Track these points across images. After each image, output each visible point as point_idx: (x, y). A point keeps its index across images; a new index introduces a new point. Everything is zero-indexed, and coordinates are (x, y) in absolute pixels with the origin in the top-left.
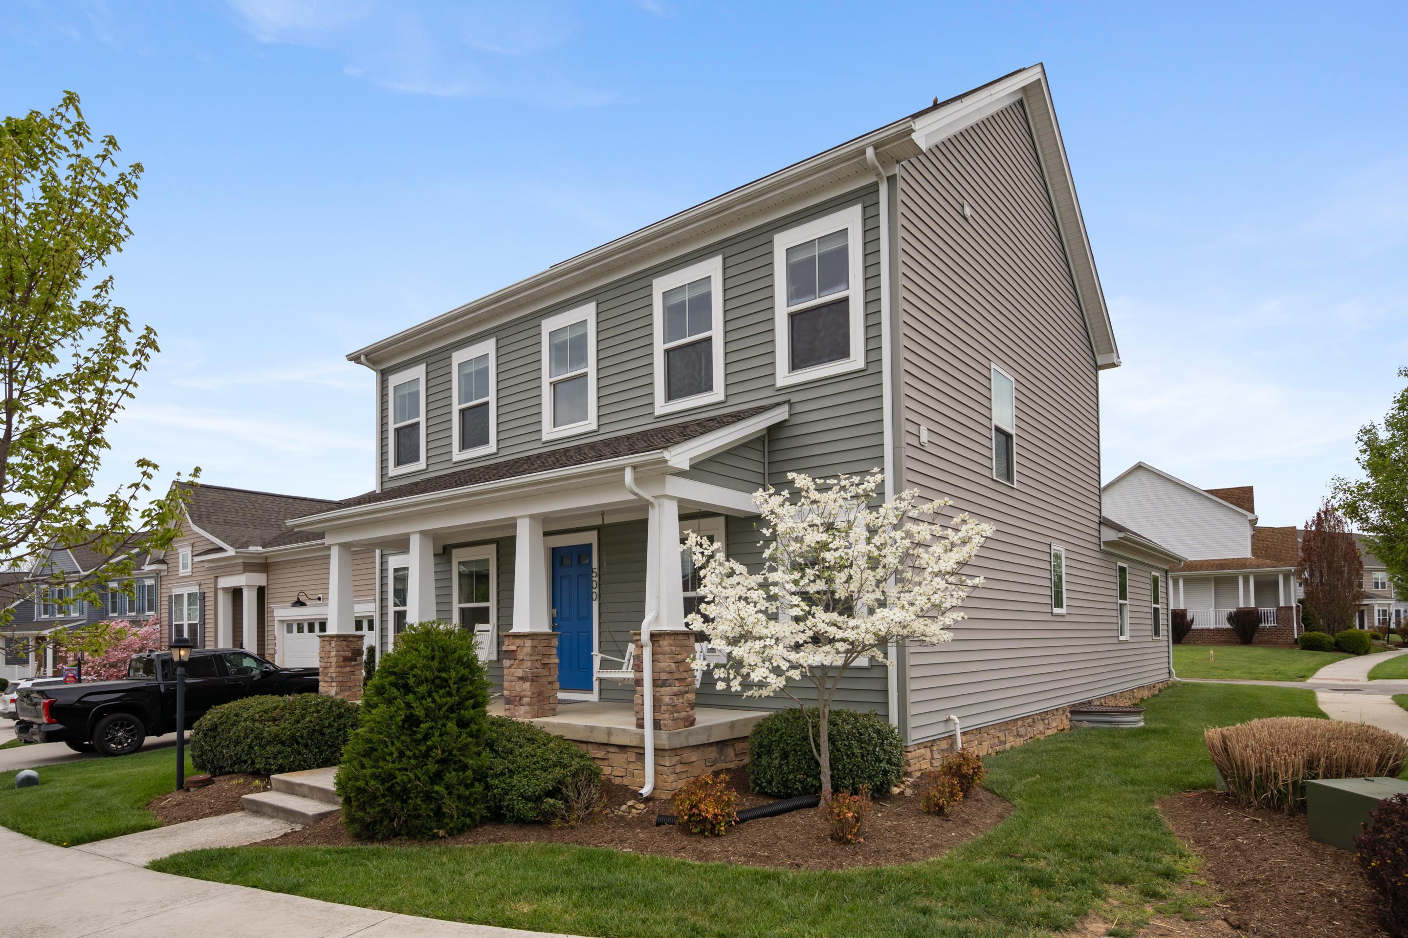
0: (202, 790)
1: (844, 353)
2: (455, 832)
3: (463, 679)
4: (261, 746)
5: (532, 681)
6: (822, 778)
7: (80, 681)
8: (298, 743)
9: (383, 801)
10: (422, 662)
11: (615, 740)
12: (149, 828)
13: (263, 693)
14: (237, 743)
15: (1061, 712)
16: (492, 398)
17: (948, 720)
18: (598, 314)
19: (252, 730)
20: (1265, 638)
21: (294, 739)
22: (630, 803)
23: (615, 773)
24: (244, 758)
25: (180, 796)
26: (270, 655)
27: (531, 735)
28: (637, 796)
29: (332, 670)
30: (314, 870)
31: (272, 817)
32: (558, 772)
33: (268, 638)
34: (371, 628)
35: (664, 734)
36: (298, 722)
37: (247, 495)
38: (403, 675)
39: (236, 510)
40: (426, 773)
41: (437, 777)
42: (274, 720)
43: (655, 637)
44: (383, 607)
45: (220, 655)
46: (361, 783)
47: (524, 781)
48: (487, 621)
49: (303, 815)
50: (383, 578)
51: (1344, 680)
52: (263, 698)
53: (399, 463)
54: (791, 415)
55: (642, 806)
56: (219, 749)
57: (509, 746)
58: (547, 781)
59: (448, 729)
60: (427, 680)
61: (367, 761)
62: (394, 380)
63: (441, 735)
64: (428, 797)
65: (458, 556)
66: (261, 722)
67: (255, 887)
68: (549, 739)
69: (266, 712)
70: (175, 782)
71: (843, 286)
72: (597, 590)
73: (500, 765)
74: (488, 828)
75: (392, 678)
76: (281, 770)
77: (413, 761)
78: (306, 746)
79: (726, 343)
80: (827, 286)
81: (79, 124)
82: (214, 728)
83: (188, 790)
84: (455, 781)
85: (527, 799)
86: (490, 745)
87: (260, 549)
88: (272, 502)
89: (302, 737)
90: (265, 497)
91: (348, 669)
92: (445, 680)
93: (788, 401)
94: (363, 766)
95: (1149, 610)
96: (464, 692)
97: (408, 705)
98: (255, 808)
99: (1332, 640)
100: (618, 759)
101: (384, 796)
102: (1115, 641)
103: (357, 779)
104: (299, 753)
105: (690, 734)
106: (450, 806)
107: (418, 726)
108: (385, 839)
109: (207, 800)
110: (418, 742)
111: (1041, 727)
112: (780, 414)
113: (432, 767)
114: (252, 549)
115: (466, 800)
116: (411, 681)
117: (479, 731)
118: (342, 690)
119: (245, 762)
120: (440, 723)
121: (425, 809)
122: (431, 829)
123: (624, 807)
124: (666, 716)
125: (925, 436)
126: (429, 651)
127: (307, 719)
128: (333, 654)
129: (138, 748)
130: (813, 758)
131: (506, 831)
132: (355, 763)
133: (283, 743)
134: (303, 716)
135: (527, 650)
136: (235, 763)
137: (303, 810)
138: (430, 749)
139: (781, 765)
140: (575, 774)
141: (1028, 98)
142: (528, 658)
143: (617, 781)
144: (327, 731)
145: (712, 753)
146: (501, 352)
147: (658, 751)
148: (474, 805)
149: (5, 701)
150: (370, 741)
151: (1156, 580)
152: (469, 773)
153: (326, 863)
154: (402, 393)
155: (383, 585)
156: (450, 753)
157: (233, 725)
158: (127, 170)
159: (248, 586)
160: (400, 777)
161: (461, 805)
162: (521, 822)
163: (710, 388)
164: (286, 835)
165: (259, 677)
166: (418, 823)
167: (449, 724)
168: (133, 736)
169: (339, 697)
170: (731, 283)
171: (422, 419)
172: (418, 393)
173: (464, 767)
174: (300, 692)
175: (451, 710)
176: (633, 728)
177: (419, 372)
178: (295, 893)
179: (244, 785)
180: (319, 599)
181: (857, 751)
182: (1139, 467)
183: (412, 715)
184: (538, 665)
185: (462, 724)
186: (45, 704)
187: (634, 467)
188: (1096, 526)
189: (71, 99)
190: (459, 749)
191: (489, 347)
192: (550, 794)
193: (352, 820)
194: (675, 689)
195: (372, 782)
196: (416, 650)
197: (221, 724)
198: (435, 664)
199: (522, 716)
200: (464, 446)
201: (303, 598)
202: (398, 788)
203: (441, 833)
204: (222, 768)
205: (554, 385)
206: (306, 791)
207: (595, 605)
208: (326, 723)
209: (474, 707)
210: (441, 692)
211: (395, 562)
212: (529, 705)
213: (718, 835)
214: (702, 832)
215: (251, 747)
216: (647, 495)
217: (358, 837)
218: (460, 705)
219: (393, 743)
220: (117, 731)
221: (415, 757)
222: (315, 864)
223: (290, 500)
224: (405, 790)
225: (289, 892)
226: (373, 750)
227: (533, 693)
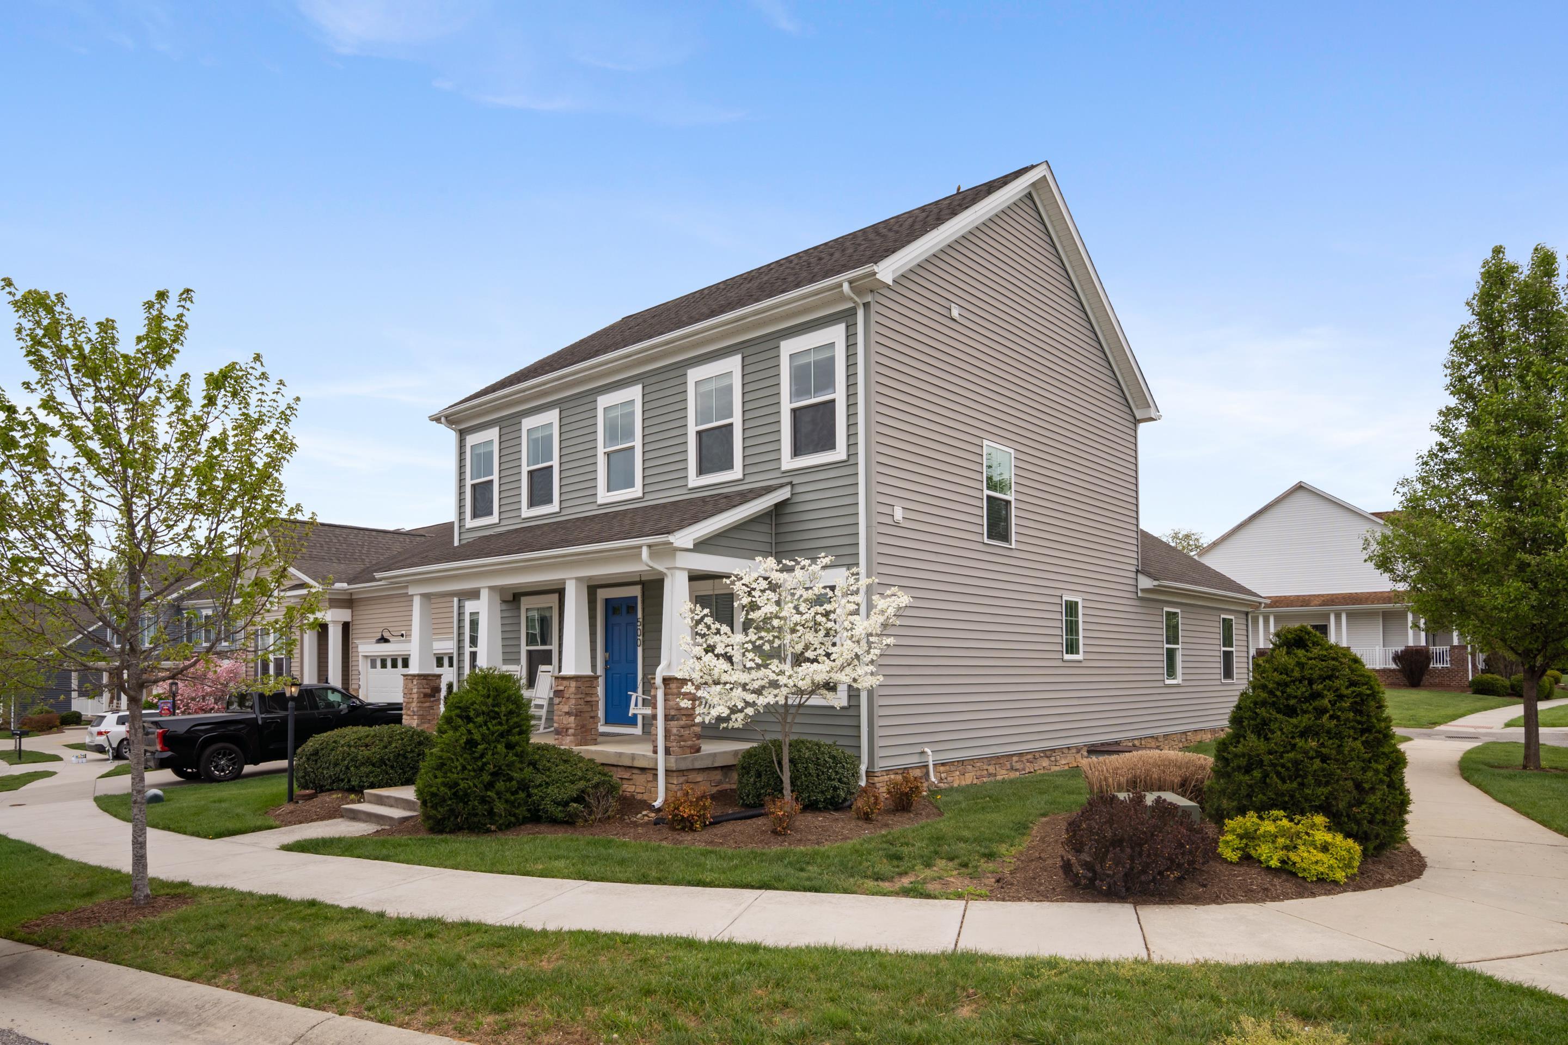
0: (311, 802)
1: (832, 446)
2: (503, 827)
3: (511, 712)
4: (356, 767)
5: (576, 716)
6: (785, 792)
7: (174, 714)
8: (386, 765)
9: (450, 802)
10: (480, 699)
11: (638, 764)
12: (271, 828)
13: (355, 724)
14: (336, 765)
15: (1074, 751)
16: (555, 463)
17: (923, 753)
18: (643, 395)
19: (349, 754)
20: (1437, 681)
21: (382, 761)
22: (644, 813)
23: (638, 790)
24: (342, 776)
25: (291, 807)
26: (354, 690)
27: (566, 757)
28: (651, 808)
29: (414, 705)
30: (400, 849)
31: (366, 822)
32: (582, 784)
33: (353, 673)
34: (451, 665)
35: (672, 758)
36: (386, 747)
37: (332, 529)
38: (466, 709)
39: (322, 546)
40: (482, 782)
41: (489, 786)
42: (367, 746)
43: (666, 681)
44: (460, 648)
45: (311, 690)
46: (434, 789)
47: (556, 791)
48: (550, 664)
49: (391, 818)
50: (460, 621)
51: (1475, 727)
52: (355, 729)
53: (475, 515)
54: (792, 494)
55: (653, 815)
56: (320, 770)
57: (548, 765)
58: (573, 790)
59: (499, 750)
60: (483, 713)
61: (439, 773)
62: (471, 440)
63: (493, 754)
64: (483, 800)
65: (525, 602)
66: (355, 747)
67: (359, 857)
68: (581, 759)
69: (359, 739)
70: (286, 798)
71: (831, 390)
72: (641, 638)
73: (539, 779)
74: (529, 826)
75: (458, 711)
76: (372, 786)
77: (472, 773)
78: (392, 767)
79: (744, 430)
80: (820, 389)
81: (263, 374)
82: (316, 753)
83: (297, 802)
84: (503, 789)
85: (558, 804)
86: (533, 764)
87: (345, 585)
88: (356, 536)
89: (389, 760)
90: (349, 531)
91: (427, 704)
92: (498, 713)
93: (791, 483)
94: (436, 777)
95: (1217, 654)
96: (511, 722)
97: (469, 732)
98: (352, 815)
99: (1507, 683)
100: (640, 779)
101: (450, 799)
102: (1161, 684)
103: (431, 786)
104: (387, 773)
105: (695, 759)
106: (500, 807)
107: (476, 747)
108: (452, 832)
109: (314, 809)
110: (476, 759)
111: (1045, 763)
112: (783, 494)
113: (486, 778)
114: (338, 585)
115: (512, 803)
116: (472, 714)
117: (522, 752)
118: (422, 723)
119: (342, 780)
120: (493, 745)
121: (481, 809)
122: (485, 825)
123: (639, 816)
124: (674, 744)
125: (899, 514)
126: (485, 691)
127: (394, 745)
128: (415, 691)
129: (237, 776)
130: (778, 777)
131: (543, 828)
132: (430, 774)
133: (373, 765)
134: (390, 743)
135: (572, 690)
136: (334, 782)
137: (390, 815)
138: (485, 764)
139: (755, 782)
140: (596, 786)
141: (1037, 190)
142: (572, 696)
143: (639, 797)
144: (410, 755)
145: (718, 776)
146: (564, 421)
147: (668, 772)
148: (518, 808)
149: (91, 734)
150: (441, 758)
151: (1227, 625)
152: (514, 783)
153: (407, 845)
154: (478, 452)
155: (460, 627)
156: (500, 768)
157: (332, 750)
158: (291, 402)
159: (334, 622)
160: (463, 785)
161: (508, 807)
162: (554, 821)
163: (731, 467)
164: (377, 831)
165: (346, 711)
166: (476, 820)
167: (499, 746)
168: (234, 764)
169: (419, 729)
170: (749, 379)
171: (495, 477)
172: (492, 452)
173: (511, 779)
174: (387, 723)
175: (502, 735)
176: (650, 754)
177: (492, 434)
178: (387, 860)
179: (342, 799)
180: (402, 635)
181: (813, 772)
182: (1300, 488)
183: (472, 739)
184: (582, 702)
185: (509, 746)
186: (159, 734)
187: (650, 546)
188: (1133, 575)
189: (257, 358)
190: (507, 765)
191: (552, 416)
192: (575, 800)
193: (427, 817)
194: (682, 723)
195: (442, 788)
196: (476, 690)
197: (322, 749)
198: (490, 701)
199: (567, 744)
200: (532, 504)
201: (386, 635)
202: (461, 793)
203: (493, 828)
204: (322, 786)
205: (608, 454)
206: (393, 802)
207: (640, 650)
208: (409, 749)
209: (520, 733)
210: (494, 722)
211: (470, 606)
212: (574, 735)
213: (695, 831)
214: (683, 829)
215: (347, 768)
216: (660, 567)
217: (432, 830)
218: (509, 732)
219: (458, 760)
220: (220, 759)
221: (474, 770)
222: (399, 845)
223: (374, 533)
224: (466, 794)
225: (382, 860)
226: (443, 764)
227: (577, 726)
